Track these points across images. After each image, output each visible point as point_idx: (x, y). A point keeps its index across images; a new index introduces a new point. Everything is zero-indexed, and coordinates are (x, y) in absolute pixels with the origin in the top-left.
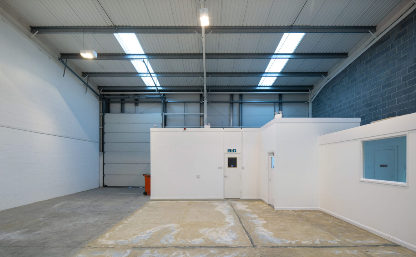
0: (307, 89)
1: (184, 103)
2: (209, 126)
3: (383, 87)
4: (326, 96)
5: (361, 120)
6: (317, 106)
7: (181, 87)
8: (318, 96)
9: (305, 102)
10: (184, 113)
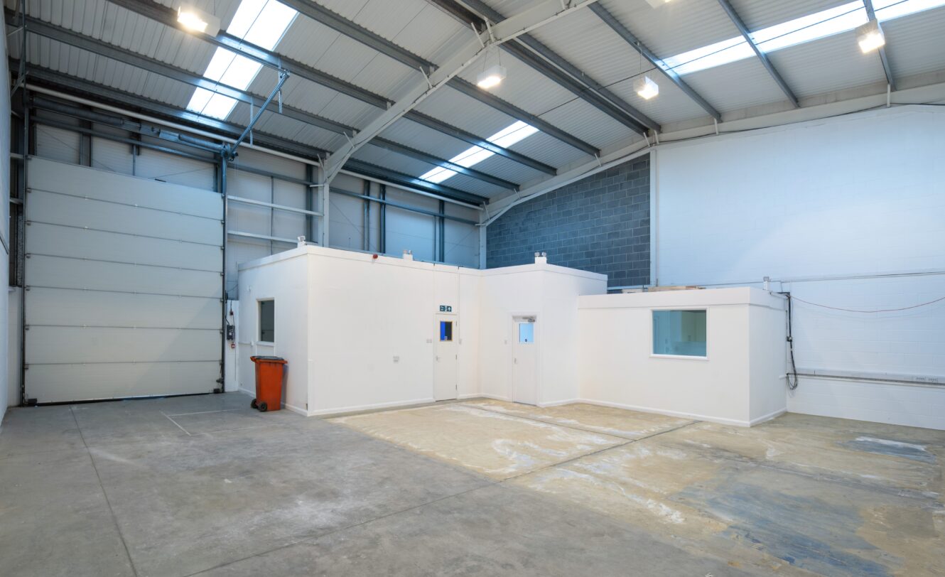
0: (479, 201)
1: (273, 176)
2: (411, 256)
3: (609, 234)
4: (517, 224)
5: (609, 278)
6: (498, 237)
7: (275, 137)
8: (499, 219)
9: (473, 224)
10: (273, 203)
